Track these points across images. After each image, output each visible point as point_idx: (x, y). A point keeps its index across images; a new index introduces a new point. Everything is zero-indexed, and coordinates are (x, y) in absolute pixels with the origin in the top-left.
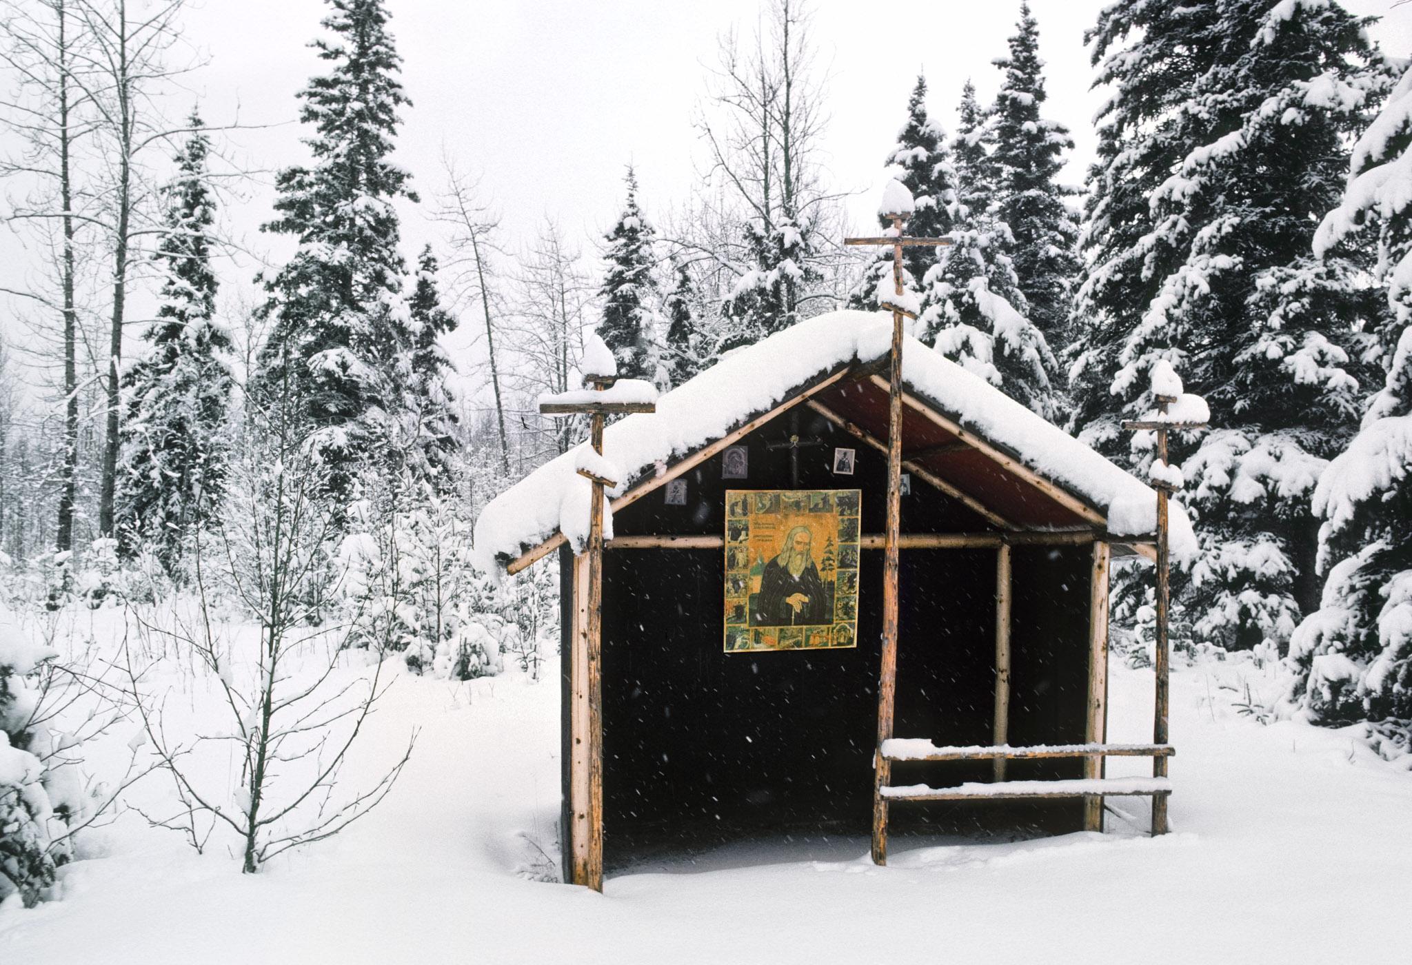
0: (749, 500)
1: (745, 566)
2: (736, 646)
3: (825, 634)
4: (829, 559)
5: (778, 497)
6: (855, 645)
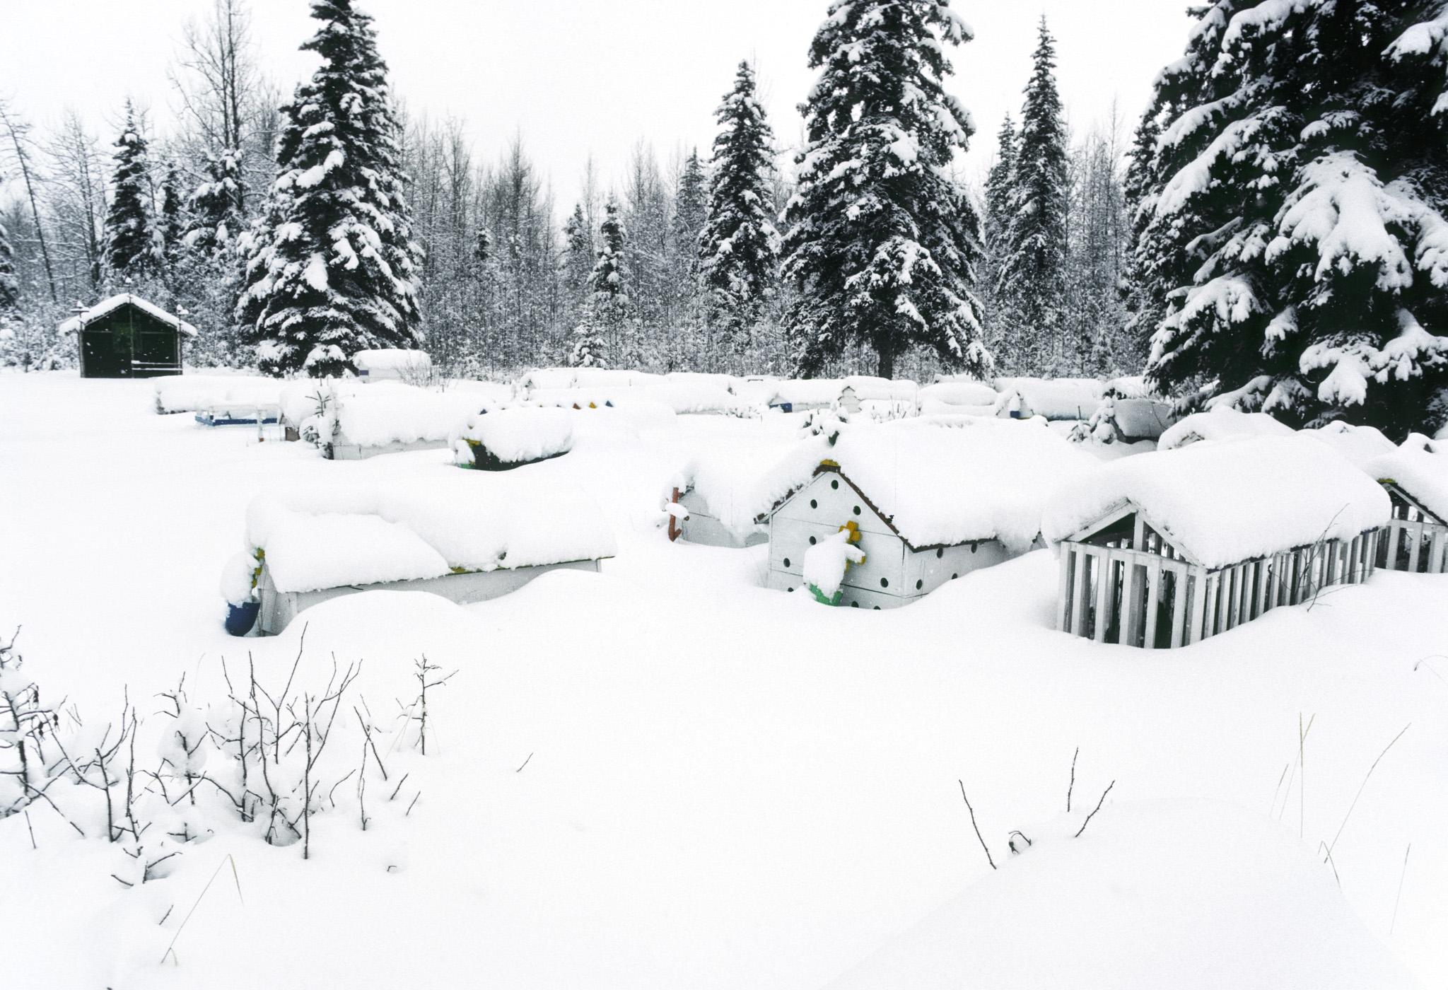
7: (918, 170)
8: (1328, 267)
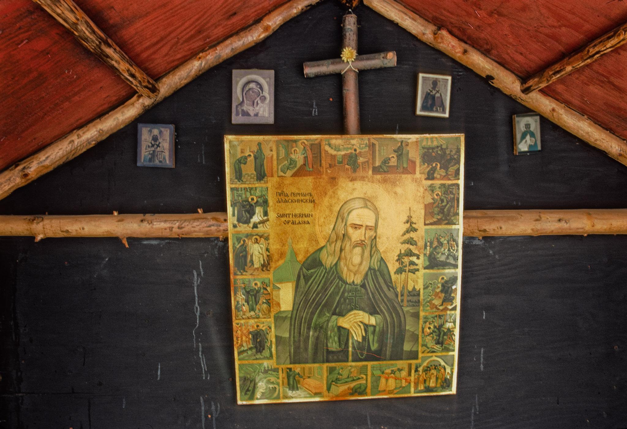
0: (267, 153)
1: (265, 267)
2: (258, 395)
3: (404, 374)
4: (410, 253)
5: (317, 148)
6: (454, 390)
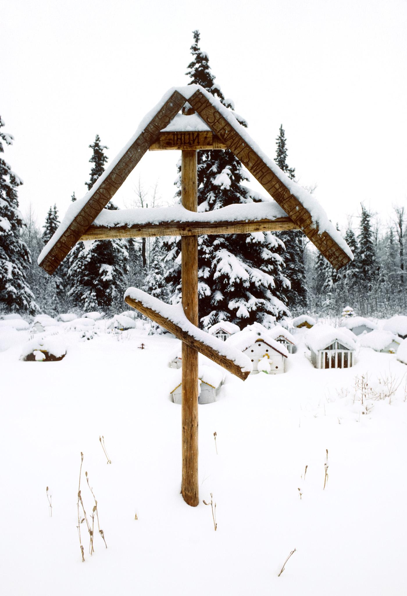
7: (11, 234)
8: (234, 281)
